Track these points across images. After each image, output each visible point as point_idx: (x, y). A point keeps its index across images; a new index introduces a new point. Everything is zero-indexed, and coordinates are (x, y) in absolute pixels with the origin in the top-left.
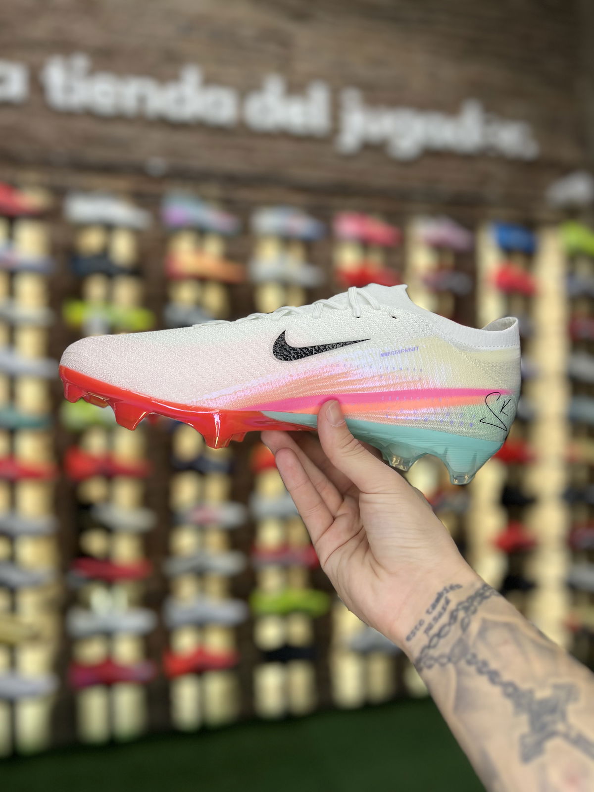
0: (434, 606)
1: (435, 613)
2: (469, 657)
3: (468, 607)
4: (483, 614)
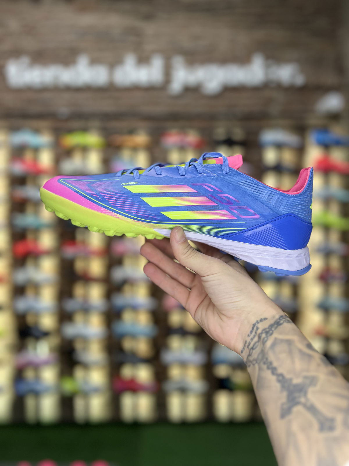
0: (251, 332)
1: (252, 336)
2: (265, 360)
3: (268, 332)
4: (276, 335)
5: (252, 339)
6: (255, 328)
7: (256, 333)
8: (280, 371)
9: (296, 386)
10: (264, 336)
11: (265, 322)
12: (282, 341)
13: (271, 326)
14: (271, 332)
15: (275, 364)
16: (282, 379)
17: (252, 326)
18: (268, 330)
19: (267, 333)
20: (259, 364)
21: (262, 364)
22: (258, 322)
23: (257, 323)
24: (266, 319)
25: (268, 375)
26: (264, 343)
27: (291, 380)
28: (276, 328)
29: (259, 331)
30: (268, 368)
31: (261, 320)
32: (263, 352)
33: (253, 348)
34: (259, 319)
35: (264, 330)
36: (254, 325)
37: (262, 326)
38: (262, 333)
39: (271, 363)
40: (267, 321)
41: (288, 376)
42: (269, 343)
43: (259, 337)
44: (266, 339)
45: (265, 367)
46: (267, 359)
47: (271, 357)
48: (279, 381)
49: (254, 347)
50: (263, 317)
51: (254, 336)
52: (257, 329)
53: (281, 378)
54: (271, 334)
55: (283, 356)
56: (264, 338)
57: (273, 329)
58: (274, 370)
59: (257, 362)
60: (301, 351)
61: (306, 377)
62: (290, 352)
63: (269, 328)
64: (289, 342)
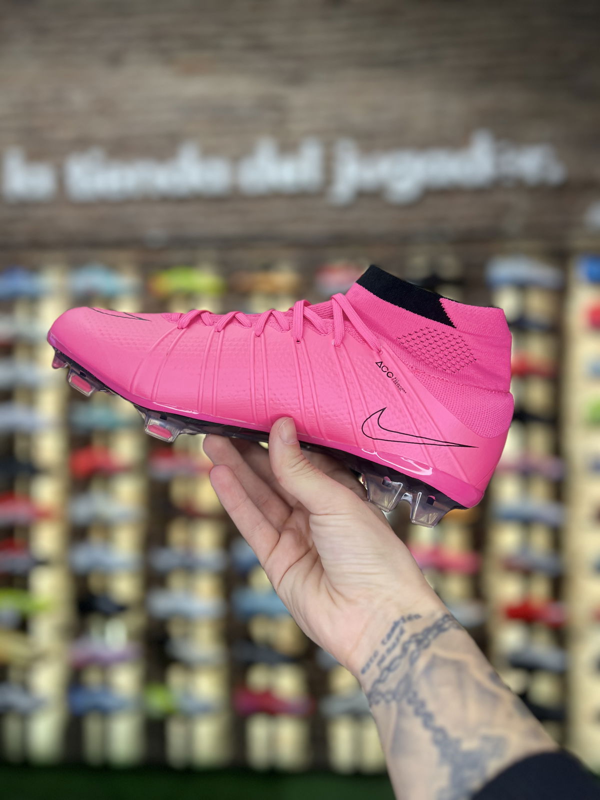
0: (389, 636)
1: (389, 644)
2: (411, 695)
3: (421, 641)
4: (435, 649)
5: (389, 651)
6: (397, 631)
7: (398, 639)
8: (440, 721)
9: (468, 755)
10: (412, 647)
11: (416, 621)
12: (445, 662)
13: (428, 631)
14: (426, 642)
15: (431, 707)
16: (442, 739)
17: (391, 625)
18: (420, 637)
19: (419, 642)
20: (399, 701)
21: (404, 702)
22: (403, 619)
23: (401, 621)
24: (418, 617)
25: (415, 727)
26: (412, 661)
27: (458, 741)
28: (436, 636)
29: (405, 637)
30: (417, 713)
31: (410, 618)
32: (407, 680)
33: (389, 669)
34: (406, 614)
35: (414, 636)
36: (396, 624)
37: (409, 629)
38: (409, 642)
39: (423, 704)
40: (419, 621)
41: (453, 733)
42: (421, 663)
43: (405, 650)
44: (416, 654)
45: (410, 709)
46: (415, 694)
47: (424, 691)
48: (436, 742)
49: (393, 667)
50: (414, 611)
51: (394, 646)
52: (402, 632)
53: (439, 736)
54: (427, 646)
55: (447, 692)
56: (413, 653)
57: (430, 637)
58: (427, 719)
59: (394, 697)
60: (479, 686)
61: (486, 738)
62: (460, 685)
63: (423, 633)
64: (459, 666)
